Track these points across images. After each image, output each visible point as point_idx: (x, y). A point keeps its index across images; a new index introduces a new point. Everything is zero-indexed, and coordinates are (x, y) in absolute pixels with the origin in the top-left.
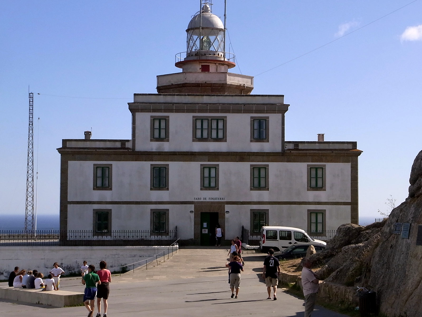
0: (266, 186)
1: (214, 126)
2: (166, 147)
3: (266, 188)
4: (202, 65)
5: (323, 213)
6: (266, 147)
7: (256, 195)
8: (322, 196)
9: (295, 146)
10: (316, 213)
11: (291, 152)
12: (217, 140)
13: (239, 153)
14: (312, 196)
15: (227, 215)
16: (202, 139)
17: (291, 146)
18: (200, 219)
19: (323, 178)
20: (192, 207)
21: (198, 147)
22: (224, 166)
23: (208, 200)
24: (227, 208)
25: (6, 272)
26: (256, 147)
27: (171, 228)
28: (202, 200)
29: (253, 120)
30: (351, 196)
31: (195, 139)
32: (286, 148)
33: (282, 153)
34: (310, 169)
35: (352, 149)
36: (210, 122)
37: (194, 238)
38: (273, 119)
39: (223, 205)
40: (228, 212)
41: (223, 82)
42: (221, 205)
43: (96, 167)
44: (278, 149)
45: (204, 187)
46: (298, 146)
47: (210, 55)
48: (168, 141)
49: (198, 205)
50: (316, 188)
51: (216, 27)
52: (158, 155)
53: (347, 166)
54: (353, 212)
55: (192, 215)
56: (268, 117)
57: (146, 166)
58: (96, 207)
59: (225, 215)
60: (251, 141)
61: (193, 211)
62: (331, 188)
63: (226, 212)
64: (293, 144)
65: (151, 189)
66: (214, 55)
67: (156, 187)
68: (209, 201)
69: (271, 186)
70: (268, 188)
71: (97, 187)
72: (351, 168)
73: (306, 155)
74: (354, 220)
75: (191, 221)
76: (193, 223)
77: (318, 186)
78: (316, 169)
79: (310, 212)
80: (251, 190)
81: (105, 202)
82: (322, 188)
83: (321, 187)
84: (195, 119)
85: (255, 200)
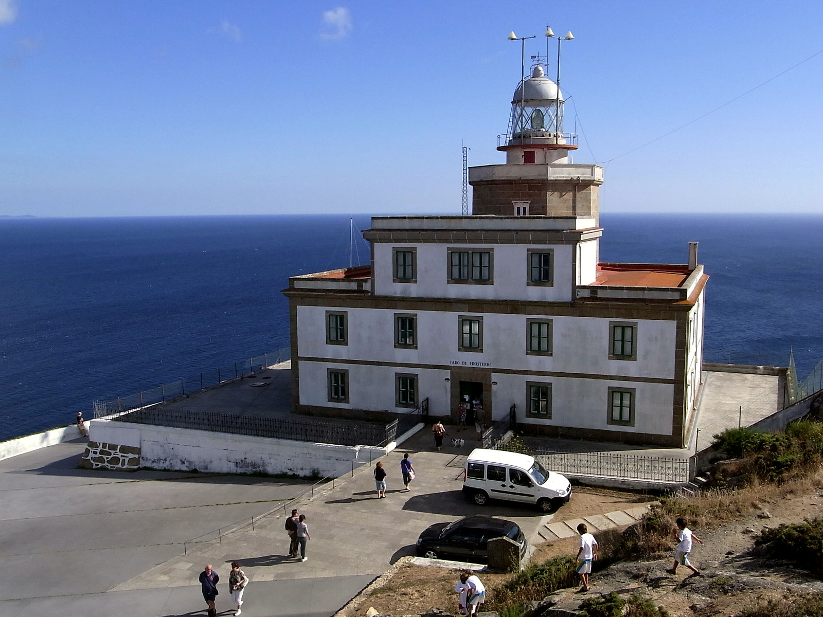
0: (548, 350)
1: (477, 262)
2: (414, 290)
3: (548, 352)
4: (525, 152)
5: (631, 392)
6: (548, 293)
7: (534, 362)
8: (630, 368)
9: (591, 293)
10: (622, 392)
11: (584, 302)
12: (481, 281)
13: (508, 302)
14: (615, 367)
15: (494, 387)
16: (460, 281)
17: (586, 294)
18: (459, 390)
19: (633, 341)
20: (447, 374)
21: (456, 291)
22: (490, 319)
23: (468, 365)
24: (494, 377)
25: (187, 461)
26: (535, 293)
27: (421, 398)
28: (461, 365)
29: (532, 253)
30: (675, 371)
31: (452, 280)
32: (578, 295)
33: (570, 303)
34: (614, 327)
35: (680, 300)
36: (470, 256)
37: (450, 415)
38: (560, 252)
39: (488, 373)
40: (496, 383)
41: (543, 178)
42: (487, 372)
43: (329, 315)
44: (567, 297)
45: (463, 348)
46: (596, 292)
47: (537, 136)
48: (415, 282)
49: (456, 371)
50: (623, 356)
51: (546, 98)
52: (402, 300)
53: (671, 326)
54: (677, 395)
55: (449, 384)
56: (552, 250)
57: (389, 315)
58: (331, 365)
59: (491, 386)
60: (528, 285)
61: (448, 379)
62: (645, 357)
63: (493, 382)
64: (589, 290)
65: (395, 347)
66: (543, 136)
67: (401, 344)
68: (470, 366)
69: (555, 350)
70: (552, 353)
71: (331, 341)
72: (677, 328)
73: (606, 307)
74: (678, 406)
75: (446, 393)
76: (449, 396)
77: (625, 354)
78: (623, 328)
79: (612, 391)
80: (527, 354)
81: (340, 360)
82: (631, 356)
83: (629, 356)
84: (451, 252)
85: (533, 369)
